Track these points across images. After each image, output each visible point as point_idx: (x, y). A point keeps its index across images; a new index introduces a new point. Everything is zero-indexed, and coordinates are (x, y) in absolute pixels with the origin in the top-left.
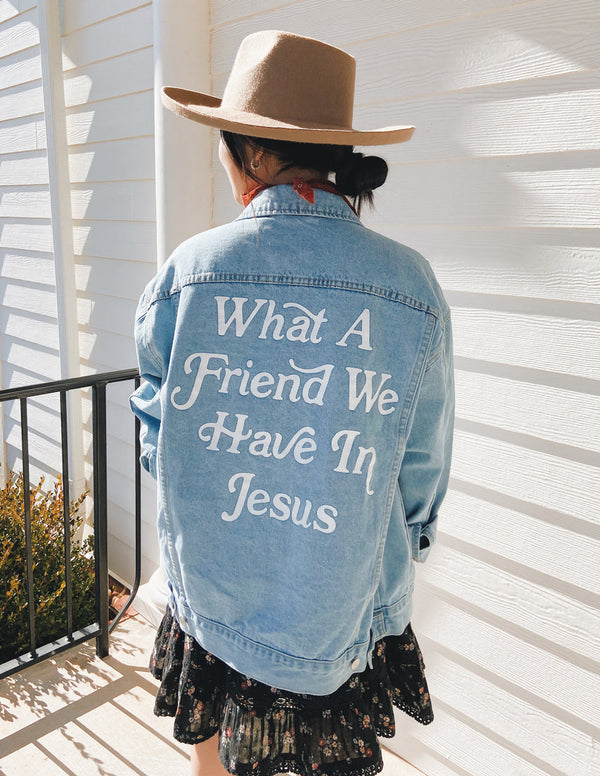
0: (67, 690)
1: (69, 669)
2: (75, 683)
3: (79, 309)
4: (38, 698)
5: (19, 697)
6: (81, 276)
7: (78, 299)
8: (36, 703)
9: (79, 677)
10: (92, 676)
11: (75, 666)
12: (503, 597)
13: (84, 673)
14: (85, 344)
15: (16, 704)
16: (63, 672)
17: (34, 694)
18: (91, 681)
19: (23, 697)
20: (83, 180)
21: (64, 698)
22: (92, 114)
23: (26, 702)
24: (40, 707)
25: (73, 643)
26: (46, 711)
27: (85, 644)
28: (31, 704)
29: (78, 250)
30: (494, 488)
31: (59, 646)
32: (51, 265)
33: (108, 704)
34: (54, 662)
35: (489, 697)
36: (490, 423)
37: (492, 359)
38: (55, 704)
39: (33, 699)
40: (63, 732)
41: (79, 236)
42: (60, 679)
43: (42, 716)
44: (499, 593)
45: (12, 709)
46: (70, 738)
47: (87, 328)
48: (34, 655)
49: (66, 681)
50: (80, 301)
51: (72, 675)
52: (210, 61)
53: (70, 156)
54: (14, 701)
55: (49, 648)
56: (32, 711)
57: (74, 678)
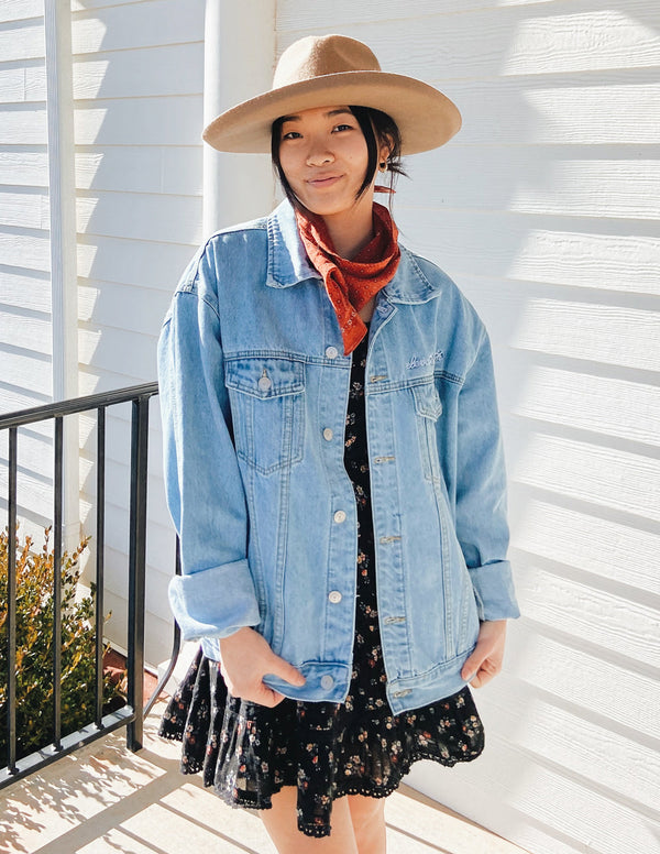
0: (101, 791)
1: (97, 767)
2: (108, 782)
3: (80, 301)
4: (66, 802)
5: (40, 801)
6: (84, 259)
7: (79, 287)
8: (63, 808)
9: (111, 775)
10: (127, 772)
11: (102, 762)
12: (651, 640)
13: (115, 768)
14: (85, 345)
15: (39, 810)
16: (89, 769)
17: (59, 797)
18: (128, 779)
19: (46, 802)
20: (91, 142)
21: (100, 799)
22: (105, 64)
23: (51, 806)
24: (70, 812)
25: (103, 731)
26: (80, 817)
27: (110, 734)
28: (57, 808)
29: (81, 227)
30: (637, 512)
31: (87, 735)
32: (46, 245)
33: (155, 806)
34: (74, 759)
35: (637, 762)
36: (631, 437)
37: (627, 363)
38: (89, 808)
39: (59, 803)
40: (107, 840)
41: (84, 209)
42: (88, 778)
43: (77, 823)
44: (646, 636)
45: (35, 817)
46: (117, 847)
47: (91, 325)
48: (59, 748)
49: (96, 780)
50: (82, 290)
51: (102, 773)
52: (275, 17)
53: (75, 111)
54: (35, 806)
55: (75, 738)
56: (62, 816)
57: (105, 776)
